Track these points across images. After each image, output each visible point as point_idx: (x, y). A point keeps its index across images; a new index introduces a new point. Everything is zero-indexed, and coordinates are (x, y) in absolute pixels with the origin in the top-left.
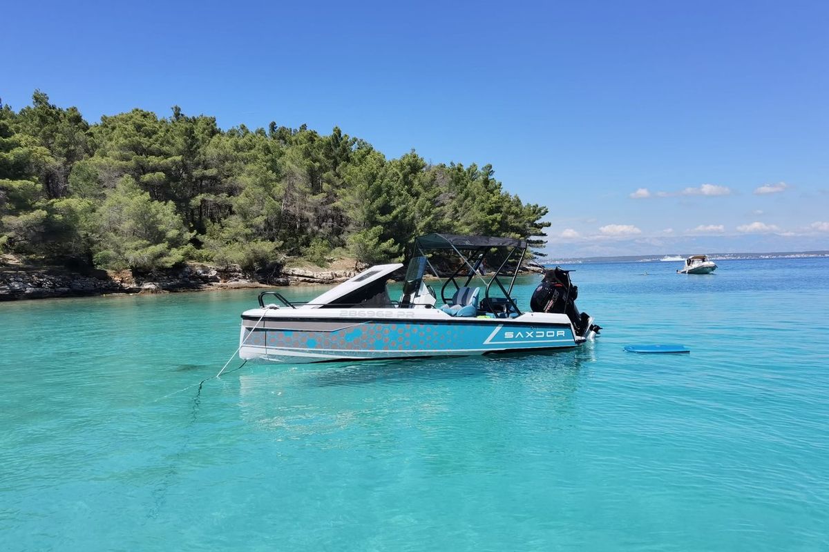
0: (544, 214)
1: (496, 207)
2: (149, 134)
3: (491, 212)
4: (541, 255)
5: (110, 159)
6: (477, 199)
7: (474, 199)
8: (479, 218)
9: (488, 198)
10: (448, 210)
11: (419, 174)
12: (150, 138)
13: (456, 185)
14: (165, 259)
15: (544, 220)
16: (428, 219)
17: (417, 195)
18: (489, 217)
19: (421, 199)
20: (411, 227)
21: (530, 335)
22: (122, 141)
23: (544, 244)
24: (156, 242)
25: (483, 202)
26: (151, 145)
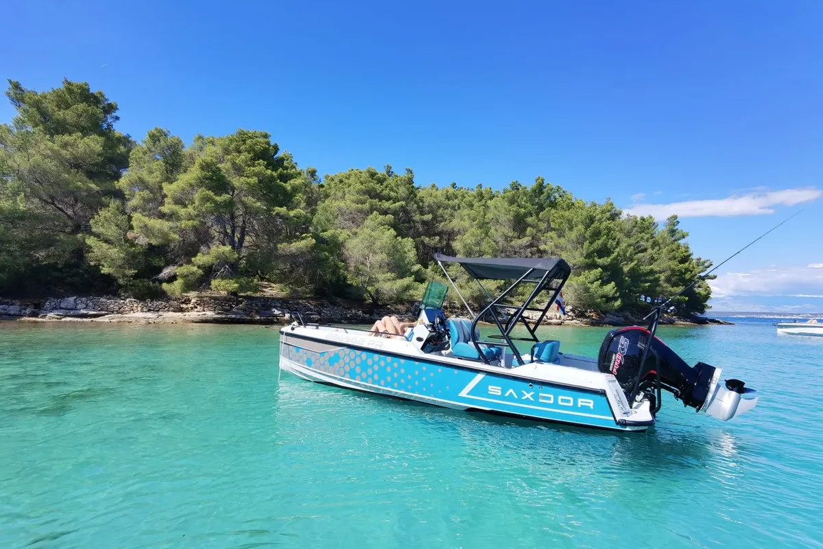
1: (686, 256)
2: (381, 181)
3: (682, 261)
5: (348, 202)
6: (666, 248)
8: (672, 266)
9: (679, 247)
11: (618, 221)
12: (382, 185)
14: (411, 292)
16: (632, 264)
21: (528, 396)
22: (359, 186)
24: (401, 276)
26: (383, 190)
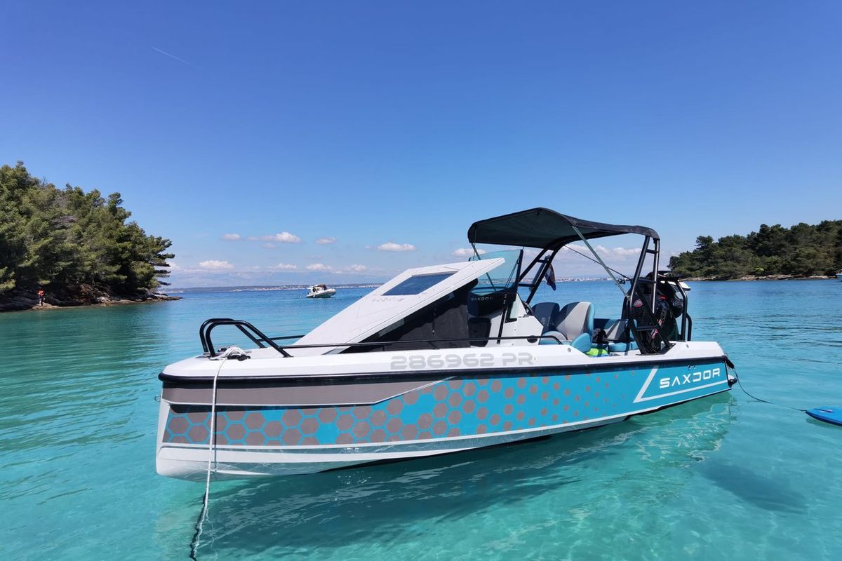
0: (168, 246)
1: (126, 236)
3: (120, 240)
4: (165, 284)
6: (104, 225)
7: (99, 226)
8: (107, 245)
9: (117, 226)
10: (70, 234)
11: (31, 191)
13: (76, 209)
15: (167, 251)
16: (45, 242)
17: (27, 214)
18: (118, 245)
19: (34, 219)
20: (21, 249)
23: (167, 274)
25: (111, 229)
